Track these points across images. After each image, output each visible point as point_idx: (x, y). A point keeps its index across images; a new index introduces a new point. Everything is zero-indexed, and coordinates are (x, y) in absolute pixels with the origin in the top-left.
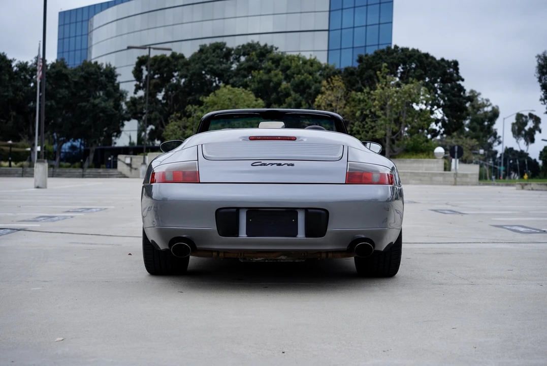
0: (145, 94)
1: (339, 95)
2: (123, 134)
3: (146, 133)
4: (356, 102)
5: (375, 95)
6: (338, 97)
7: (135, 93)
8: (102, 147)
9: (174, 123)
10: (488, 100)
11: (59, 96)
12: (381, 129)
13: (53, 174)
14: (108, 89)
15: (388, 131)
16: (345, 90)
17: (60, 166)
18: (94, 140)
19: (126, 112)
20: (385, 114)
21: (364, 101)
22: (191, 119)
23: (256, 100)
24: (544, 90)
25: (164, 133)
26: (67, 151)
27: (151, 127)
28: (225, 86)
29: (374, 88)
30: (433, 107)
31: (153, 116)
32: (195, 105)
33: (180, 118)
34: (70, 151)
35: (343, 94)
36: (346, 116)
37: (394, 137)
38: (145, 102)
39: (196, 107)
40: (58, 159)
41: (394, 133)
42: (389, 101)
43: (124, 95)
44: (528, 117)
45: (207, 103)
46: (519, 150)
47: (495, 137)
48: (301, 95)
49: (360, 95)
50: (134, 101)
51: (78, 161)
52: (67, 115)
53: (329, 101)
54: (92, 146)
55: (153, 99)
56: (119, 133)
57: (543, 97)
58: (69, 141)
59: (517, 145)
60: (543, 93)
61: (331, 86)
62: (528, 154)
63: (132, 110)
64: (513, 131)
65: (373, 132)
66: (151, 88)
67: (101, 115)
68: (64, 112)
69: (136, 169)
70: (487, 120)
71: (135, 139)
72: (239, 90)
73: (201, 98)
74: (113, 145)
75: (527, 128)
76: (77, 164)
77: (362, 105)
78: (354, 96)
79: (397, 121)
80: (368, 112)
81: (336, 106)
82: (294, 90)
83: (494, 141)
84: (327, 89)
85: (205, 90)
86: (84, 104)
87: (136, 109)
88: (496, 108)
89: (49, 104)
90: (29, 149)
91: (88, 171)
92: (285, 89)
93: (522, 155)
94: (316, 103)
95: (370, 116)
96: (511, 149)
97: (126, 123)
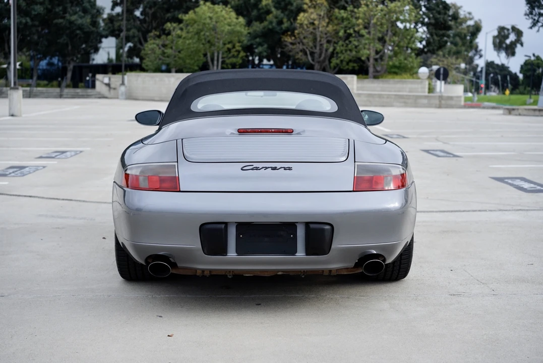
0: (123, 11)
1: (322, 13)
2: (101, 51)
3: (124, 50)
4: (339, 20)
5: (359, 13)
6: (320, 15)
7: (113, 9)
8: (80, 64)
9: (152, 41)
10: (470, 13)
11: (33, 13)
12: (365, 48)
13: (30, 95)
14: (84, 5)
15: (371, 51)
16: (328, 7)
17: (38, 85)
18: (71, 58)
19: (104, 29)
20: (369, 33)
21: (347, 19)
22: (170, 37)
23: (237, 19)
24: (529, 5)
25: (143, 52)
26: (45, 67)
27: (130, 44)
28: (204, 4)
29: (358, 5)
30: (417, 25)
31: (131, 33)
32: (175, 23)
33: (159, 37)
34: (48, 68)
35: (325, 12)
36: (328, 35)
37: (378, 56)
38: (122, 20)
39: (175, 25)
40: (35, 78)
41: (377, 52)
42: (373, 19)
43: (101, 11)
44: (511, 31)
45: (187, 21)
46: (500, 63)
47: (476, 51)
48: (282, 12)
49: (343, 14)
50: (111, 19)
51: (56, 79)
52: (43, 32)
53: (311, 19)
54: (69, 63)
55: (131, 16)
56: (97, 50)
57: (528, 12)
58: (45, 59)
59: (498, 58)
60: (527, 8)
61: (313, 4)
62: (509, 67)
63: (109, 28)
64: (494, 43)
65: (356, 52)
66: (129, 4)
67: (78, 32)
68: (40, 29)
69: (114, 89)
70: (470, 34)
71: (113, 56)
72: (218, 8)
73: (180, 16)
74: (91, 62)
75: (508, 41)
76: (55, 83)
77: (345, 23)
78: (337, 14)
79: (382, 40)
80: (351, 31)
81: (319, 24)
82: (275, 7)
83: (475, 55)
84: (309, 7)
85: (184, 7)
86: (61, 21)
87: (113, 26)
88: (479, 22)
89: (24, 21)
90: (5, 66)
91: (66, 91)
92: (266, 5)
93: (503, 69)
94: (298, 21)
95: (354, 35)
96: (492, 63)
97: (104, 40)
